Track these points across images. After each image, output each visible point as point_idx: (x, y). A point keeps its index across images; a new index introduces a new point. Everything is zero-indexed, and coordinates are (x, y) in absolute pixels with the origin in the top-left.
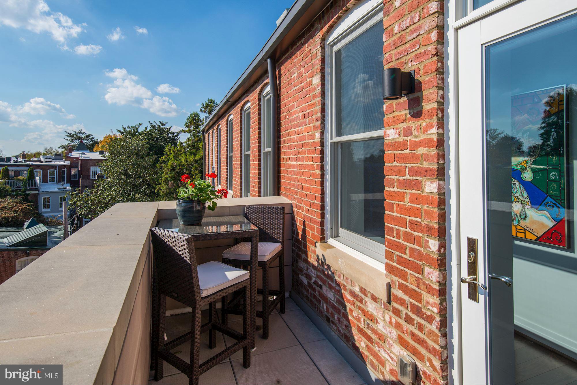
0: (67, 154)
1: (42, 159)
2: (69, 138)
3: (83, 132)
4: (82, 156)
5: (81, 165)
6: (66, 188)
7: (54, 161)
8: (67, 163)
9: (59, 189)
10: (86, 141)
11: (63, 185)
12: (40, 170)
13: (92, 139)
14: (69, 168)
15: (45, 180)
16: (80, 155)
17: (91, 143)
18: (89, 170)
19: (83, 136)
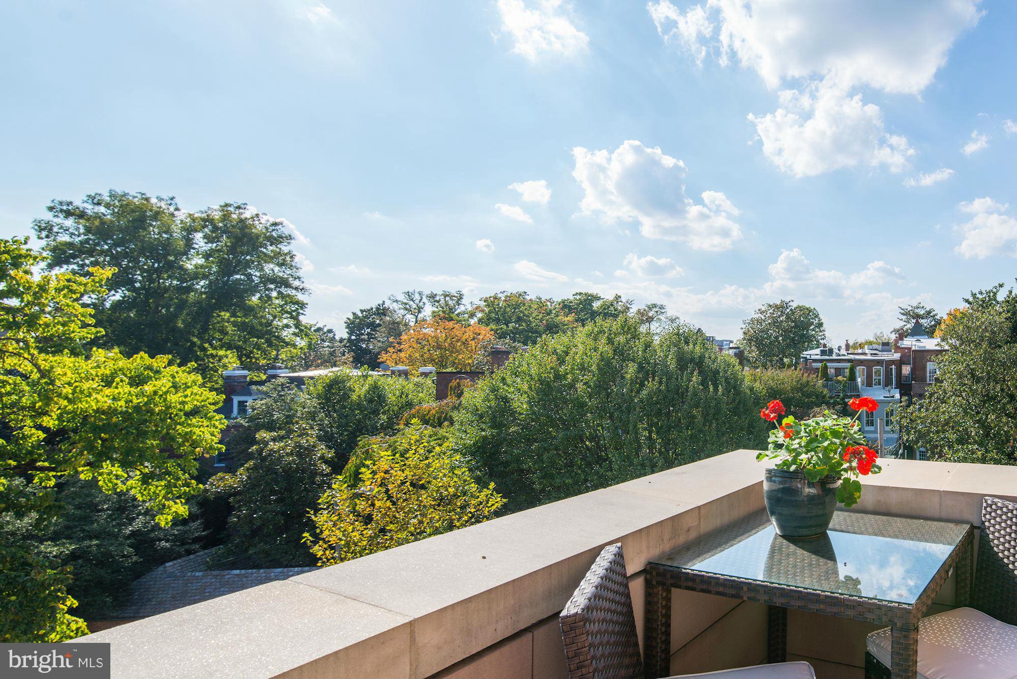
0: (896, 341)
1: (867, 351)
2: (904, 317)
3: (921, 305)
4: (915, 345)
5: (914, 359)
6: (893, 397)
7: (880, 353)
8: (897, 356)
9: (885, 397)
10: (926, 320)
11: (889, 391)
12: (863, 367)
13: (934, 316)
14: (900, 363)
15: (869, 383)
16: (914, 343)
17: (933, 323)
18: (925, 367)
19: (922, 312)
